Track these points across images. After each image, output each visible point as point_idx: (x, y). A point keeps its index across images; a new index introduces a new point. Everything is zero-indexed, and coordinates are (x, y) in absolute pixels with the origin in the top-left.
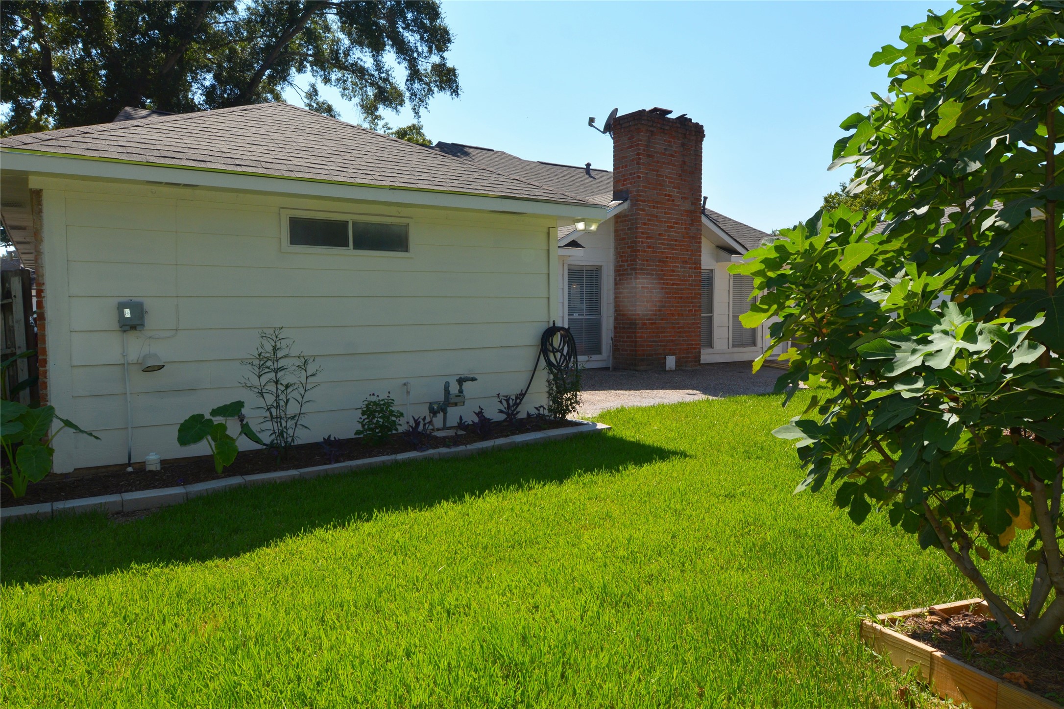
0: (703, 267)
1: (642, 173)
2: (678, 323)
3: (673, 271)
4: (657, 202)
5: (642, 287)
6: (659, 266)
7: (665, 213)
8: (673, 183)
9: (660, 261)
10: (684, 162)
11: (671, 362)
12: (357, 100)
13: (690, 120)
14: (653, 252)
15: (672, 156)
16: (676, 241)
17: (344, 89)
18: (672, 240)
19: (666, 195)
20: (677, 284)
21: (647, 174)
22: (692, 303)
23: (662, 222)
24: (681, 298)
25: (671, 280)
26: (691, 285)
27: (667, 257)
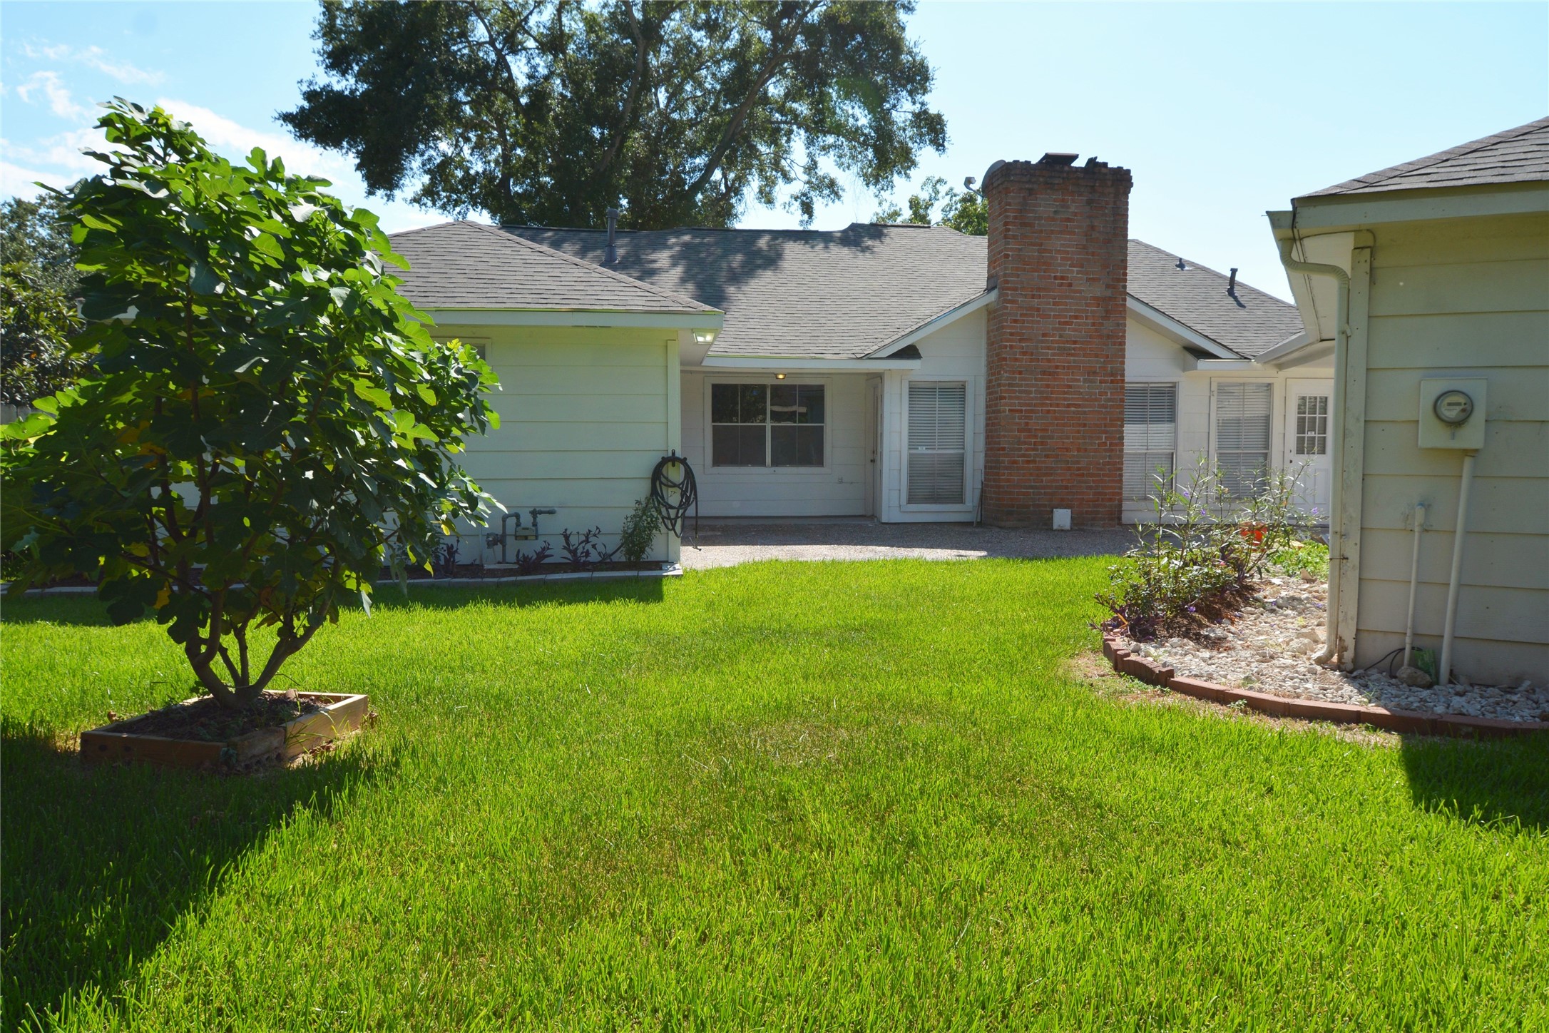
0: (1127, 379)
1: (1011, 250)
2: (1078, 462)
3: (1070, 387)
4: (1039, 289)
5: (1010, 410)
6: (1041, 380)
7: (1054, 304)
8: (1067, 259)
9: (1044, 373)
10: (1093, 228)
11: (1062, 518)
12: (855, 169)
13: (1105, 164)
14: (1032, 360)
15: (1068, 220)
16: (1075, 342)
17: (840, 157)
18: (1067, 342)
19: (1055, 278)
20: (1075, 406)
21: (1020, 250)
22: (1106, 432)
23: (1049, 316)
24: (1085, 425)
25: (1065, 399)
26: (1100, 406)
27: (1057, 367)
